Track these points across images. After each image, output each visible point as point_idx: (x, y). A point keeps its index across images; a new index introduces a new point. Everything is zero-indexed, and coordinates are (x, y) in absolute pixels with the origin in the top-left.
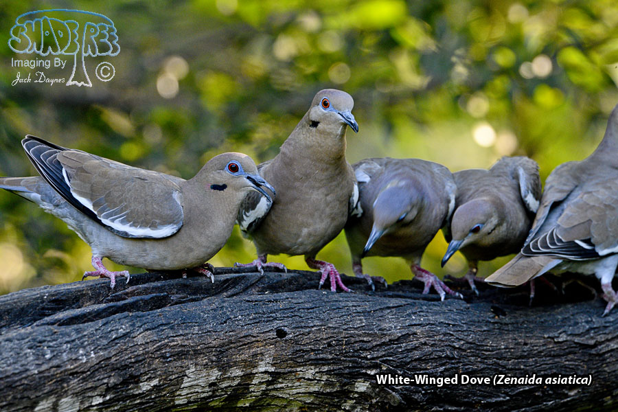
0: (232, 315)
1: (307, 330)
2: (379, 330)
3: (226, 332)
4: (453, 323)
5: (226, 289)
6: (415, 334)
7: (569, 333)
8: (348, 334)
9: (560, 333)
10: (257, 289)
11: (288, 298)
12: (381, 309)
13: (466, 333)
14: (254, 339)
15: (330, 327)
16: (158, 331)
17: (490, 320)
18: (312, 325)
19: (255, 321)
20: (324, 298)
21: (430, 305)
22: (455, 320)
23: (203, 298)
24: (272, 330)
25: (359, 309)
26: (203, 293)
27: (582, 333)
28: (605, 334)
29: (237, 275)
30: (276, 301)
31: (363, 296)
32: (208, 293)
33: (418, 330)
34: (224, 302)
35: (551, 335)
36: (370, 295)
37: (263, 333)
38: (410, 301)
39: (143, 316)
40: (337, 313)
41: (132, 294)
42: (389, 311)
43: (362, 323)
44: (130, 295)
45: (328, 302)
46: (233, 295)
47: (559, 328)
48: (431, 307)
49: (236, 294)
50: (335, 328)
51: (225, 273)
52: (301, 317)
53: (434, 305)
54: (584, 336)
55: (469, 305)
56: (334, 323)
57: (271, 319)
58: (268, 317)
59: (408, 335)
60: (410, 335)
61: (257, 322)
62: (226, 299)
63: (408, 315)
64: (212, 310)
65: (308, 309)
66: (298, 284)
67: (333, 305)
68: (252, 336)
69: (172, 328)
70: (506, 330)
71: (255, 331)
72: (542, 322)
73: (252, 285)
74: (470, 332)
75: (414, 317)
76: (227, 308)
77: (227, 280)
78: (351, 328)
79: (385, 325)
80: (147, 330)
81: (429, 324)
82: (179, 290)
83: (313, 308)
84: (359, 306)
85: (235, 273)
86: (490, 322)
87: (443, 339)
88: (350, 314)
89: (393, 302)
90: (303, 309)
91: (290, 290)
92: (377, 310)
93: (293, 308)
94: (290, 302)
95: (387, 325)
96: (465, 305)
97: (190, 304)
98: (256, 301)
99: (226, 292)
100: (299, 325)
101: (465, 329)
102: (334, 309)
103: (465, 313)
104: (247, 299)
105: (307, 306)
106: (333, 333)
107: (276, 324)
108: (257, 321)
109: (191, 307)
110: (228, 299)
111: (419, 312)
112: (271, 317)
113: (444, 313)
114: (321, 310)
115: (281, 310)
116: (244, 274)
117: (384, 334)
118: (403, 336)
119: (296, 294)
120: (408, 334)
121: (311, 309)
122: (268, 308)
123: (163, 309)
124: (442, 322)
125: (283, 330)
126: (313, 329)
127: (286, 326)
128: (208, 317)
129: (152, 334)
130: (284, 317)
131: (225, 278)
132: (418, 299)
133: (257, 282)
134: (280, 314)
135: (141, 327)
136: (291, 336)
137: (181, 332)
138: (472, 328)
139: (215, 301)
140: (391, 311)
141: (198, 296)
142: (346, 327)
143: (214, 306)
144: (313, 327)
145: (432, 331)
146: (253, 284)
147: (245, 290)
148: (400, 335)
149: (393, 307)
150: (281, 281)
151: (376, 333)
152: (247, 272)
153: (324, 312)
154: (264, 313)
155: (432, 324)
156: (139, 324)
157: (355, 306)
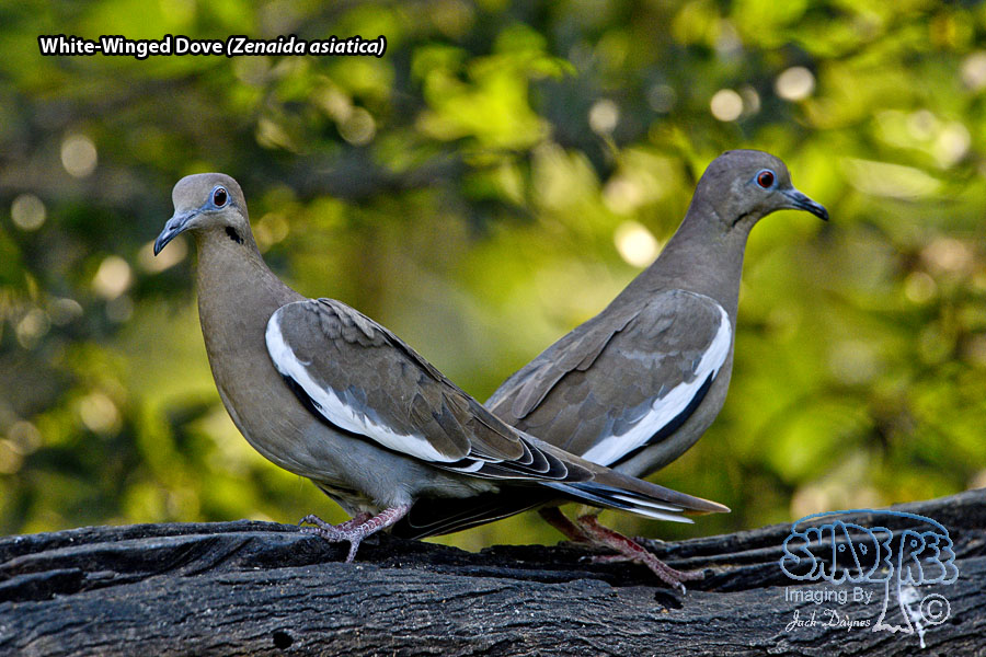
0: (194, 606)
1: (329, 634)
2: (457, 633)
3: (185, 638)
4: (588, 622)
5: (185, 562)
6: (520, 640)
7: (793, 638)
8: (400, 640)
9: (777, 640)
10: (240, 561)
11: (294, 578)
12: (458, 596)
13: (610, 640)
14: (234, 650)
15: (369, 629)
16: (65, 636)
17: (653, 616)
18: (336, 624)
19: (236, 618)
20: (358, 577)
21: (546, 590)
22: (591, 616)
23: (143, 578)
24: (266, 634)
25: (420, 597)
26: (145, 570)
27: (816, 639)
28: (857, 640)
29: (204, 536)
30: (274, 582)
31: (427, 574)
32: (151, 570)
33: (525, 634)
34: (181, 584)
35: (761, 642)
36: (439, 573)
37: (251, 639)
38: (510, 582)
39: (37, 609)
40: (381, 604)
41: (18, 569)
42: (473, 600)
43: (425, 621)
44: (13, 572)
45: (365, 584)
46: (195, 573)
47: (774, 629)
48: (548, 593)
49: (203, 571)
50: (379, 630)
51: (183, 533)
52: (317, 611)
53: (553, 589)
54: (819, 645)
55: (615, 590)
56: (376, 621)
57: (265, 614)
58: (259, 611)
59: (508, 643)
60: (510, 643)
61: (238, 620)
62: (185, 579)
63: (507, 606)
64: (160, 598)
65: (330, 597)
66: (312, 553)
67: (375, 590)
68: (231, 645)
69: (89, 631)
70: (682, 635)
71: (236, 635)
72: (745, 620)
73: (230, 555)
74: (617, 638)
75: (518, 612)
76: (186, 595)
77: (186, 546)
78: (405, 630)
79: (467, 625)
80: (44, 634)
81: (545, 622)
82: (101, 563)
83: (339, 595)
84: (422, 591)
85: (201, 532)
86: (653, 620)
87: (570, 650)
88: (405, 606)
89: (482, 584)
90: (322, 596)
91: (298, 564)
92: (452, 599)
93: (303, 595)
94: (298, 584)
95: (470, 626)
96: (607, 590)
97: (121, 587)
98: (238, 583)
99: (186, 565)
100: (315, 626)
101: (608, 632)
102: (377, 597)
103: (608, 603)
104: (221, 578)
105: (328, 591)
106: (375, 639)
107: (274, 623)
108: (240, 617)
109: (122, 594)
110: (189, 579)
111: (527, 602)
112: (264, 610)
113: (572, 603)
114: (354, 598)
115: (282, 598)
116: (215, 534)
117: (465, 641)
118: (497, 644)
119: (308, 570)
120: (507, 640)
121: (336, 596)
122: (259, 595)
123: (73, 597)
124: (567, 620)
125: (286, 634)
126: (339, 632)
127: (291, 627)
128: (152, 610)
129: (53, 641)
130: (288, 611)
131: (183, 542)
132: (525, 579)
133: (239, 549)
134: (281, 605)
135: (32, 628)
136: (300, 644)
137: (105, 638)
138: (623, 630)
139: (166, 582)
140: (477, 601)
141: (135, 574)
142: (397, 628)
143: (162, 592)
144: (338, 628)
145: (550, 636)
146: (233, 552)
147: (217, 563)
148: (493, 642)
149: (481, 594)
150: (283, 548)
151: (450, 639)
152: (222, 531)
153: (359, 603)
154: (252, 604)
155: (550, 624)
156: (30, 624)
157: (414, 592)
